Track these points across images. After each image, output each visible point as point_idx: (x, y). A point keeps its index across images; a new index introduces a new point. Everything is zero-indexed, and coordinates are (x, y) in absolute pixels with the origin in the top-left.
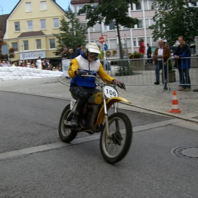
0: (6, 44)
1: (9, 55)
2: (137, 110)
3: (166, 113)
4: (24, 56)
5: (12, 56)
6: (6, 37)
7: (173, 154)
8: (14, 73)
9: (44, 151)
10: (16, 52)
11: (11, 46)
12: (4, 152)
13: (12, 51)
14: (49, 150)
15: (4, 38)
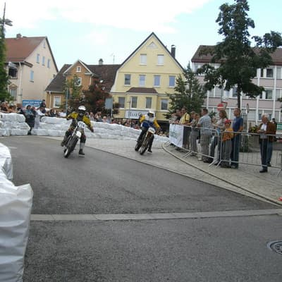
0: (111, 97)
1: (112, 110)
2: (243, 192)
3: (275, 201)
4: (130, 114)
5: (116, 112)
6: (113, 89)
7: (269, 248)
8: (116, 131)
9: (122, 221)
10: (121, 109)
11: (117, 101)
12: (78, 214)
13: (117, 106)
14: (127, 220)
15: (111, 91)
